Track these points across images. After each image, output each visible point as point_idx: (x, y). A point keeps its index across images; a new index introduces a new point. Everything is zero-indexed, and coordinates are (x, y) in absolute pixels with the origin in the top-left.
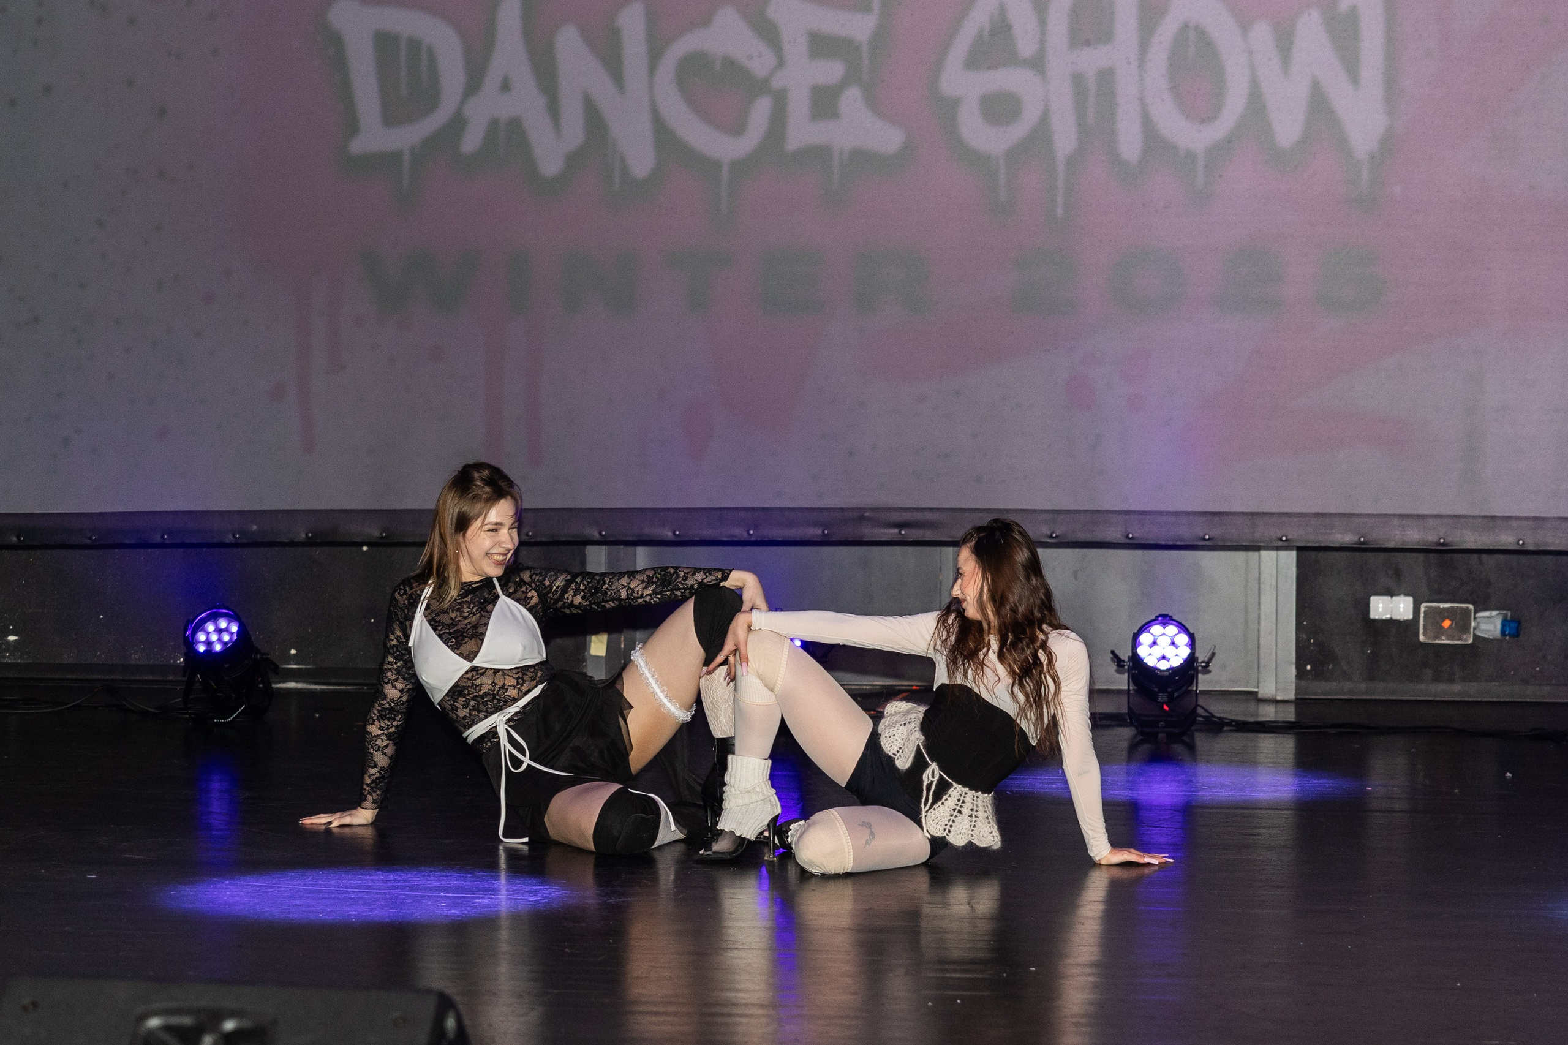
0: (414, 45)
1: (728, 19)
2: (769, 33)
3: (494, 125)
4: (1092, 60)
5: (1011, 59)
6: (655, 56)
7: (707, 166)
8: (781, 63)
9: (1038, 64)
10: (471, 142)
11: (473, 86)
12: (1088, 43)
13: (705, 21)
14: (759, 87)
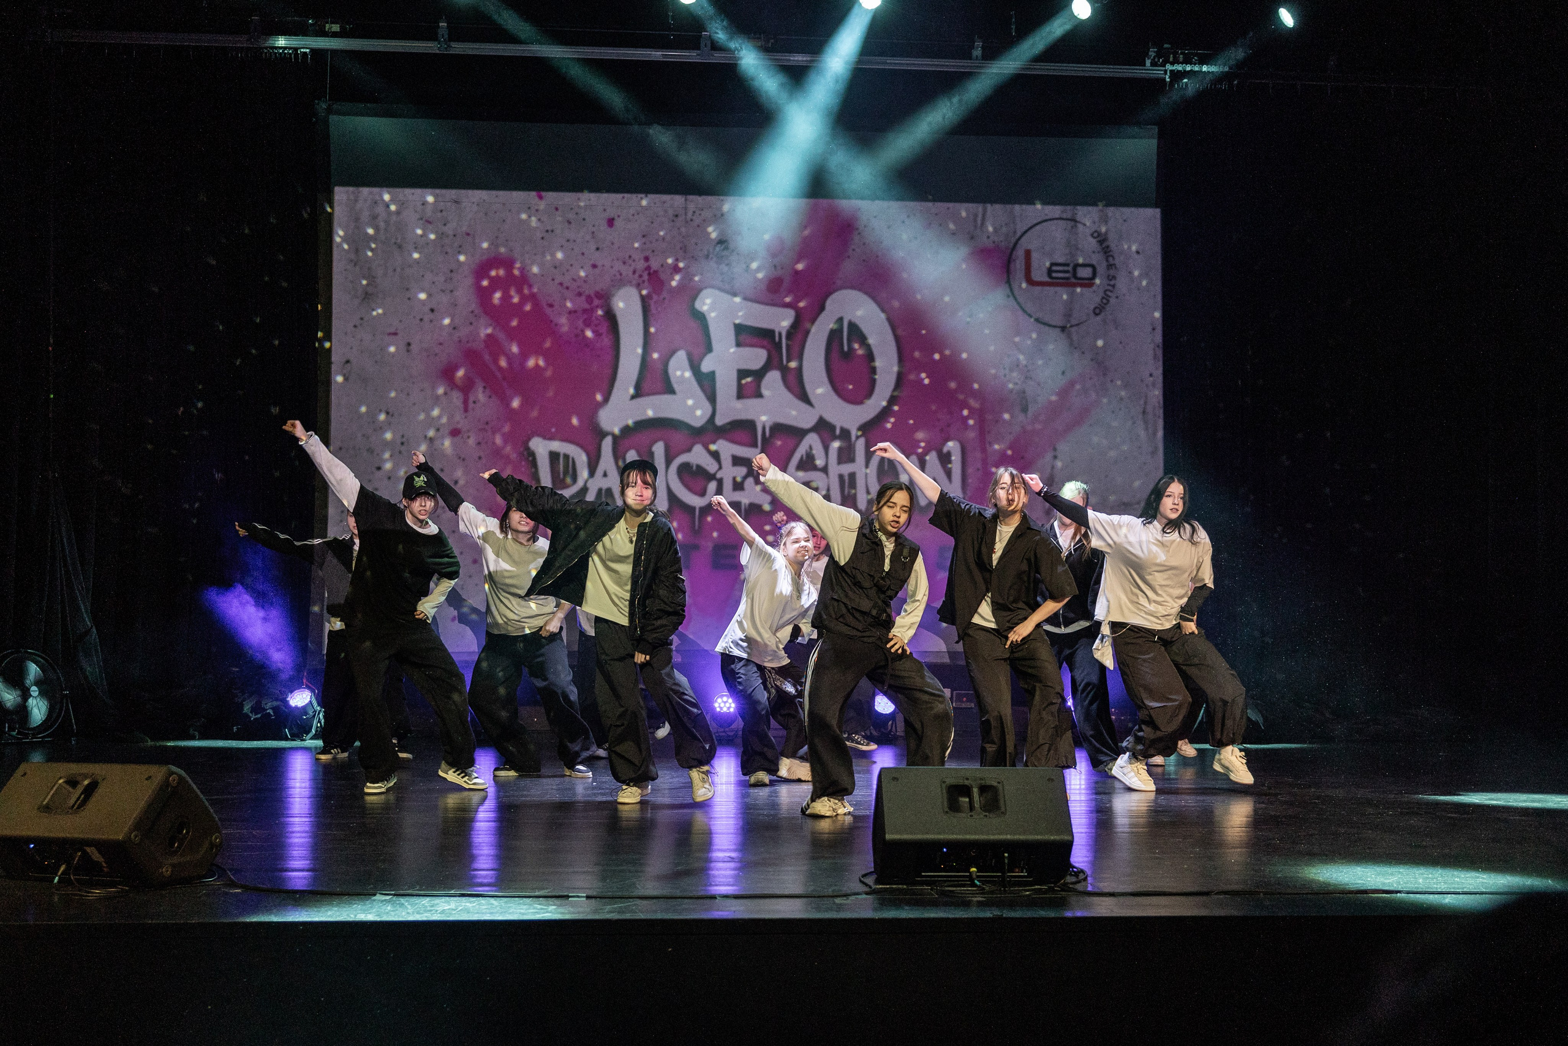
0: (566, 457)
1: (698, 449)
2: (716, 455)
3: (600, 490)
4: (846, 469)
5: (815, 468)
6: (668, 463)
7: (690, 509)
8: (720, 468)
9: (825, 470)
10: (590, 497)
11: (592, 473)
12: (846, 462)
13: (689, 450)
14: (711, 477)
